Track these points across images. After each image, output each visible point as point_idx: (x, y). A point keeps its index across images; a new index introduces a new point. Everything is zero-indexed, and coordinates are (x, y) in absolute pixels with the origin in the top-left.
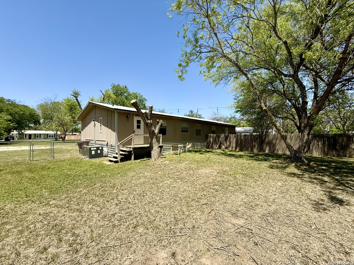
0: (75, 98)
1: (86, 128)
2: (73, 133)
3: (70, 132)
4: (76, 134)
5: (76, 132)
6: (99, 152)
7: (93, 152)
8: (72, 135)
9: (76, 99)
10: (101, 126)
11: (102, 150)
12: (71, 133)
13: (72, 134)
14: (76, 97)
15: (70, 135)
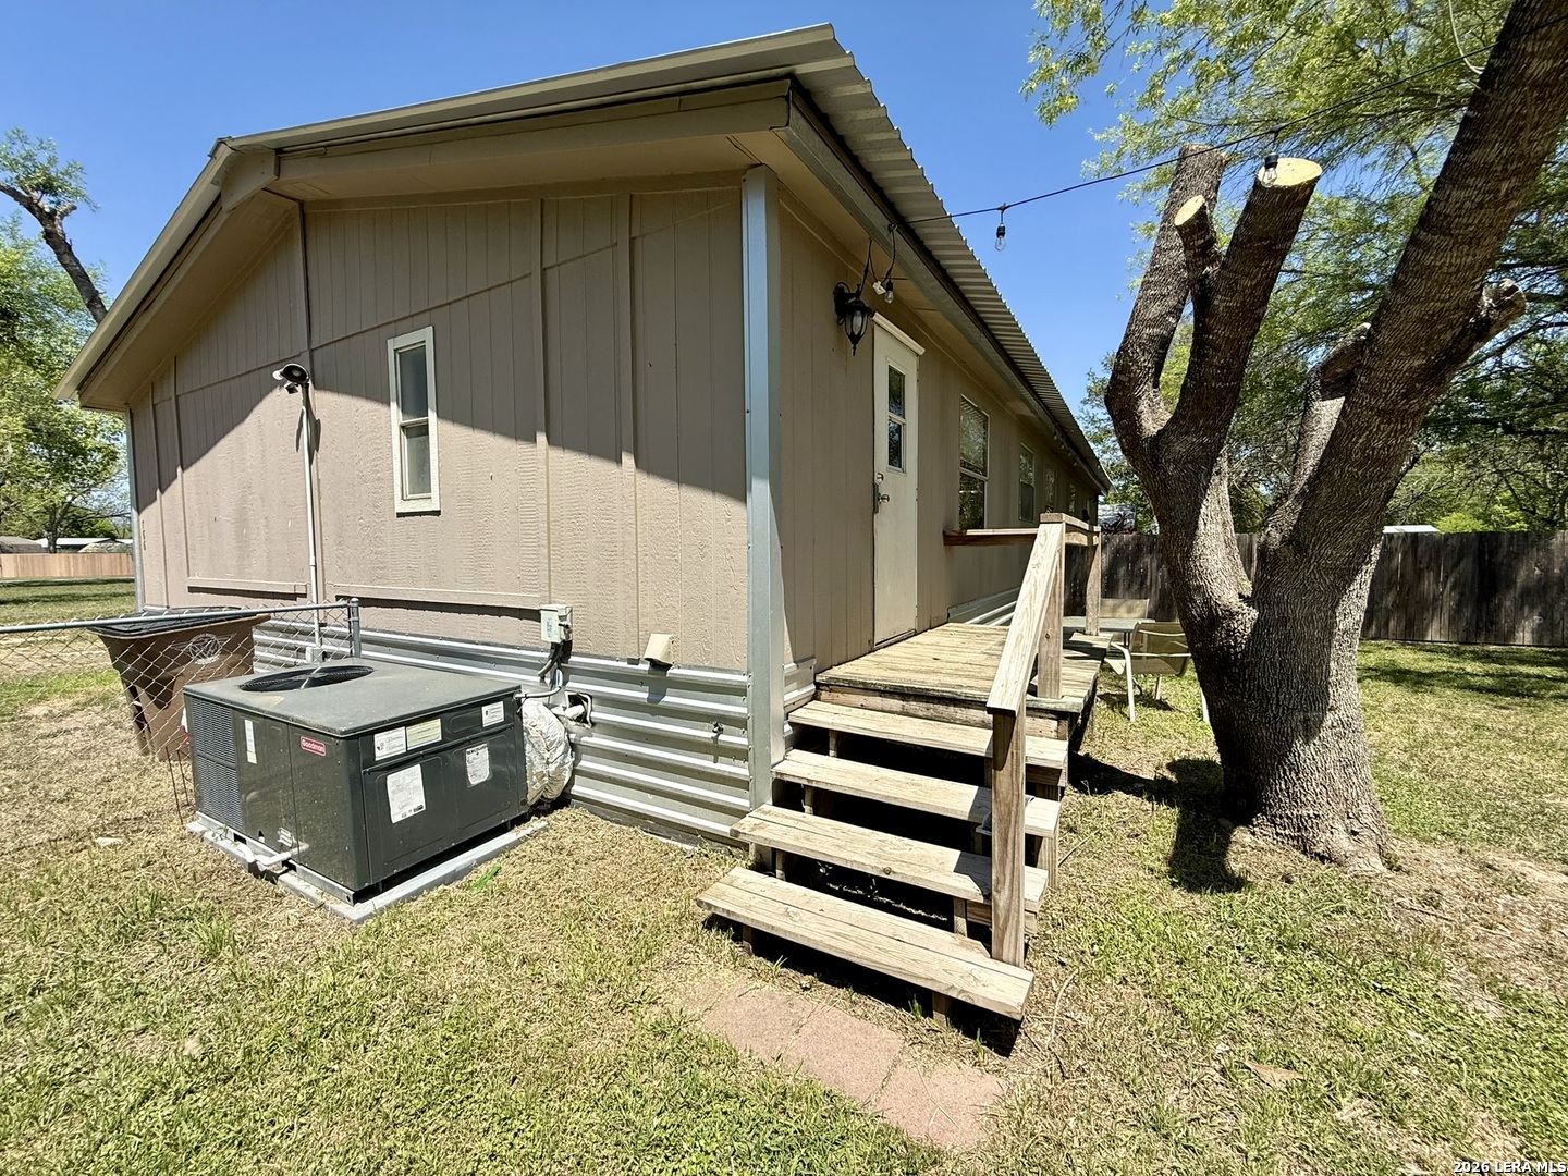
0: (32, 228)
1: (187, 481)
2: (60, 541)
3: (40, 536)
4: (81, 547)
5: (82, 535)
6: (478, 765)
7: (406, 795)
8: (53, 549)
9: (49, 236)
10: (417, 433)
11: (509, 740)
12: (44, 542)
13: (53, 542)
14: (47, 218)
15: (39, 549)
